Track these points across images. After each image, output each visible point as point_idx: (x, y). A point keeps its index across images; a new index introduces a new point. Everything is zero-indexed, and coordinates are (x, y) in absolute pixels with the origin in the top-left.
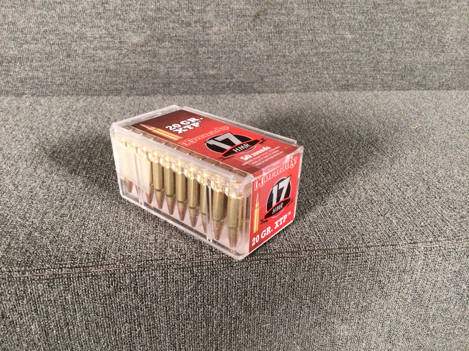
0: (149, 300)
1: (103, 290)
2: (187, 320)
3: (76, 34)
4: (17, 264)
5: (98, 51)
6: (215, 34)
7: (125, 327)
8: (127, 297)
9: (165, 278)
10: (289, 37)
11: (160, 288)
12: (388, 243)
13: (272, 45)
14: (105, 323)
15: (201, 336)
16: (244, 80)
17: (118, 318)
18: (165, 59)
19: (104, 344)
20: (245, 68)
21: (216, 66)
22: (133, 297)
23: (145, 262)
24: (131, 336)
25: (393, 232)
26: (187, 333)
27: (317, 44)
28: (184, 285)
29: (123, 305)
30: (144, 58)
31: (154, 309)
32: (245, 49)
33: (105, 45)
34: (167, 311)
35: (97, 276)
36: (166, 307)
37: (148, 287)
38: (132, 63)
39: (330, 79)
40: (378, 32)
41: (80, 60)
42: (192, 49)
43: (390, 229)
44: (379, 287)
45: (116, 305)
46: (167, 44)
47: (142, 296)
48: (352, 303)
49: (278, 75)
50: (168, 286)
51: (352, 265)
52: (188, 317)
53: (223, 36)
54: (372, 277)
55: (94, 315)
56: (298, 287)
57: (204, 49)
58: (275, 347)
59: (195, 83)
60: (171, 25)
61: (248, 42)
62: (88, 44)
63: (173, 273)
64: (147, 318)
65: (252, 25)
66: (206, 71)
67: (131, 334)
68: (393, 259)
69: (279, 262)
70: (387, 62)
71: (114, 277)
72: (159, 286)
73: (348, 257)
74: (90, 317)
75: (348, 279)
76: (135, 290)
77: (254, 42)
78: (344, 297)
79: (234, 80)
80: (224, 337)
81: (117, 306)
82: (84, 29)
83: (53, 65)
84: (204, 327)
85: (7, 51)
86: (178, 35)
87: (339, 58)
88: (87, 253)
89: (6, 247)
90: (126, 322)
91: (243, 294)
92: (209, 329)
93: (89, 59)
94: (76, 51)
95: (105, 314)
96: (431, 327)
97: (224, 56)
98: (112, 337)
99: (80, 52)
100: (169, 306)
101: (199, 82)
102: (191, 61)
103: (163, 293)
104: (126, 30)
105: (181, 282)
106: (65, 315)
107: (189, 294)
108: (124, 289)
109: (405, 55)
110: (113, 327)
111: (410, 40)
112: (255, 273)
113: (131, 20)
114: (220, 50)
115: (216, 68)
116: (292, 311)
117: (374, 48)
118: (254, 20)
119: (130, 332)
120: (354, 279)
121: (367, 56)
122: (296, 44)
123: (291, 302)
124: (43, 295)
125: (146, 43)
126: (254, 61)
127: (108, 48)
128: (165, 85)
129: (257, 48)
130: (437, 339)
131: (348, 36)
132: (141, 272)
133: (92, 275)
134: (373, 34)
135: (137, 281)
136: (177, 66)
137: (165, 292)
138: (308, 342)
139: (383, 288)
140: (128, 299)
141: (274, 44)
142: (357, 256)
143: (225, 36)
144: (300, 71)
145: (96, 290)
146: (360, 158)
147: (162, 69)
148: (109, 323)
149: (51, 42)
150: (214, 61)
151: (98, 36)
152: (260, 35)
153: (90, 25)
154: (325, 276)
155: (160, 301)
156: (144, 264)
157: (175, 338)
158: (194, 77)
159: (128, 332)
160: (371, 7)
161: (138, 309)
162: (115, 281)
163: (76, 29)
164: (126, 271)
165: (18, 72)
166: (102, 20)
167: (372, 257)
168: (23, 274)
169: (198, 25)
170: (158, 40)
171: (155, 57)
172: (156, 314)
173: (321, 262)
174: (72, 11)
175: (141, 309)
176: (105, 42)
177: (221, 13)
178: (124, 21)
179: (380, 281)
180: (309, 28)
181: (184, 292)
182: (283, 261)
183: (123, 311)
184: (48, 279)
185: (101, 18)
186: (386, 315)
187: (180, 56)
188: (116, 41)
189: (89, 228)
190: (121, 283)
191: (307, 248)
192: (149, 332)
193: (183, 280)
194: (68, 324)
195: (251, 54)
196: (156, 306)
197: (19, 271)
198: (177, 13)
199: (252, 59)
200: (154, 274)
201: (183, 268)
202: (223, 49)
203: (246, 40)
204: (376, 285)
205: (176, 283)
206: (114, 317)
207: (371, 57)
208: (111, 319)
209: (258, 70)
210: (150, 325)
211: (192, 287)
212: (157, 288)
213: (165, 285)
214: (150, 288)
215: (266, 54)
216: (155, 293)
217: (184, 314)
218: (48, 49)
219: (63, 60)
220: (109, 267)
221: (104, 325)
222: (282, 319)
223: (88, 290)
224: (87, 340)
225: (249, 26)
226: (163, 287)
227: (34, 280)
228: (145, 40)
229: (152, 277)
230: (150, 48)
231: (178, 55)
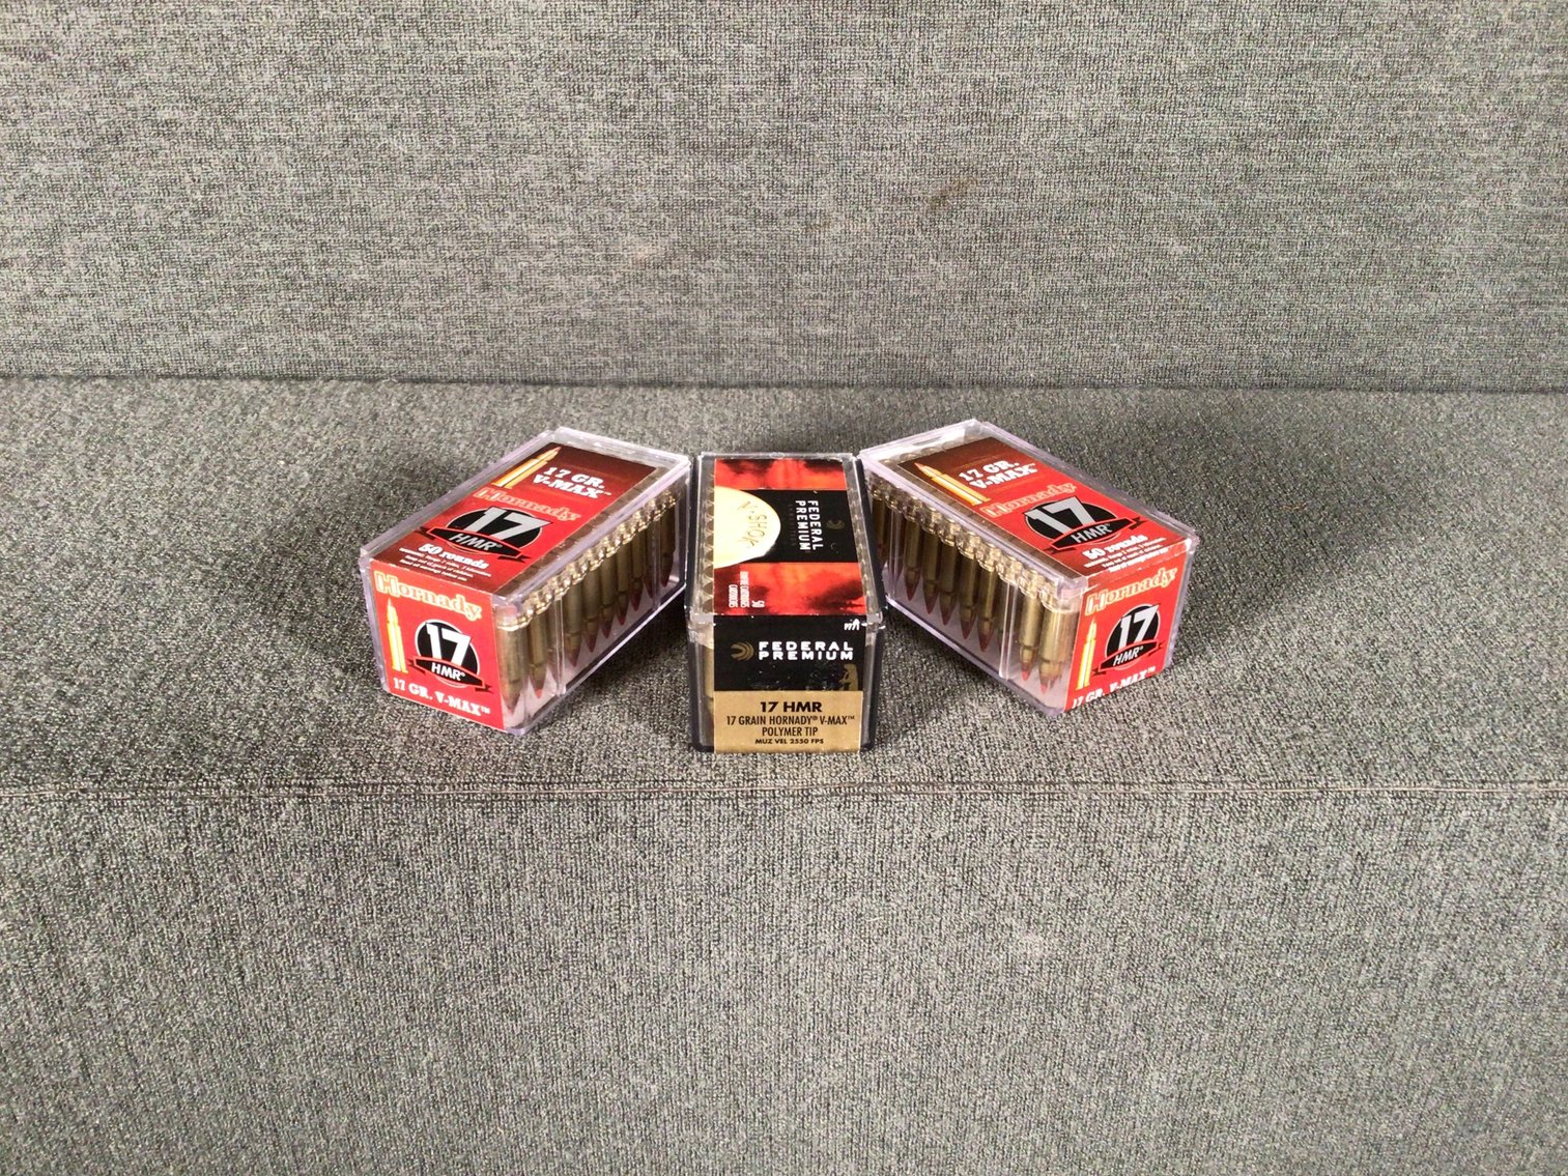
2: (723, 895)
4: (429, 771)
16: (904, 351)
18: (711, 296)
20: (907, 323)
25: (1134, 757)
33: (570, 263)
35: (568, 801)
39: (1125, 354)
41: (511, 297)
44: (1101, 862)
48: (1046, 891)
49: (990, 340)
59: (780, 354)
60: (730, 220)
61: (915, 261)
62: (531, 260)
65: (926, 222)
66: (809, 328)
71: (597, 806)
73: (1035, 799)
79: (878, 350)
83: (449, 307)
85: (344, 271)
88: (550, 760)
89: (405, 739)
94: (502, 275)
96: (1222, 957)
97: (856, 293)
99: (513, 278)
101: (791, 353)
104: (621, 229)
106: (506, 868)
109: (1329, 296)
111: (1342, 259)
113: (634, 208)
118: (933, 208)
122: (1037, 266)
123: (923, 878)
124: (470, 828)
125: (668, 260)
127: (577, 270)
128: (707, 357)
130: (1238, 984)
131: (1176, 246)
133: (559, 800)
139: (1109, 866)
144: (1048, 331)
147: (703, 321)
149: (448, 255)
150: (829, 304)
151: (556, 242)
153: (539, 216)
160: (1239, 176)
163: (504, 227)
165: (368, 320)
166: (566, 207)
168: (441, 790)
169: (793, 220)
170: (697, 254)
171: (687, 292)
174: (496, 186)
177: (852, 193)
178: (618, 208)
179: (1102, 851)
183: (608, 869)
184: (483, 802)
185: (565, 201)
191: (956, 779)
194: (508, 886)
197: (433, 785)
198: (745, 193)
201: (721, 799)
203: (910, 256)
209: (939, 328)
210: (655, 900)
218: (438, 270)
219: (473, 296)
224: (541, 918)
225: (920, 224)
227: (459, 800)
230: (676, 272)
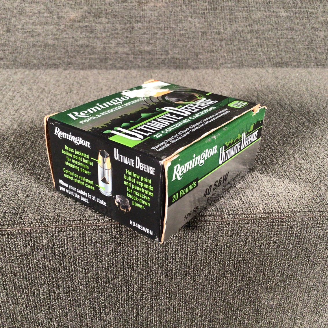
0: (67, 261)
1: (19, 250)
3: (16, 9)
5: (37, 27)
6: (151, 10)
7: (44, 288)
8: (44, 257)
9: (83, 239)
10: (223, 14)
11: (78, 250)
12: (315, 209)
13: (207, 21)
14: (23, 284)
15: (122, 300)
17: (36, 279)
19: (23, 306)
21: (151, 42)
22: (51, 258)
23: (63, 222)
24: (50, 298)
26: (107, 297)
27: (251, 22)
28: (103, 247)
29: (41, 266)
30: (81, 33)
31: (72, 271)
32: (180, 25)
34: (86, 274)
36: (85, 270)
37: (66, 247)
38: (69, 38)
40: (313, 10)
42: (128, 25)
43: (318, 195)
45: (33, 266)
46: (104, 20)
47: (60, 257)
50: (86, 247)
51: (277, 231)
52: (107, 281)
53: (158, 13)
54: (298, 244)
55: (12, 276)
56: (221, 252)
57: (139, 25)
58: (197, 314)
63: (92, 234)
64: (65, 280)
67: (50, 296)
68: (321, 226)
69: (202, 226)
70: (321, 41)
72: (77, 248)
74: (7, 278)
75: (273, 246)
76: (52, 251)
77: (190, 19)
78: (268, 264)
80: (145, 302)
81: (35, 267)
82: (23, 4)
84: (124, 291)
86: (114, 10)
87: (273, 36)
90: (45, 283)
91: (164, 259)
92: (130, 294)
93: (28, 34)
95: (23, 274)
98: (31, 298)
100: (88, 269)
102: (127, 37)
103: (81, 255)
105: (99, 243)
107: (108, 256)
108: (41, 250)
110: (31, 289)
112: (176, 237)
114: (155, 26)
115: (151, 44)
116: (215, 278)
117: (308, 25)
119: (49, 294)
120: (279, 246)
121: (302, 34)
126: (189, 38)
129: (191, 24)
132: (58, 232)
134: (307, 12)
135: (55, 241)
136: (114, 41)
137: (84, 254)
138: (231, 310)
140: (45, 260)
141: (208, 21)
142: (283, 222)
143: (160, 13)
145: (13, 249)
146: (291, 129)
148: (27, 284)
152: (195, 12)
154: (249, 241)
155: (79, 262)
156: (61, 224)
157: (95, 302)
158: (130, 53)
159: (47, 294)
161: (57, 271)
162: (31, 240)
164: (42, 231)
167: (298, 223)
172: (75, 276)
173: (245, 227)
175: (59, 271)
176: (43, 17)
180: (243, 5)
181: (103, 254)
182: (206, 224)
186: (312, 284)
187: (116, 32)
188: (54, 16)
189: (10, 188)
190: (38, 243)
192: (68, 294)
193: (102, 242)
195: (186, 30)
196: (75, 268)
199: (187, 36)
200: (71, 234)
202: (158, 26)
204: (303, 252)
205: (94, 245)
206: (31, 278)
207: (305, 35)
208: (29, 280)
211: (111, 249)
212: (75, 249)
213: (83, 246)
214: (67, 249)
215: (201, 30)
216: (73, 255)
217: (104, 277)
220: (25, 226)
221: (22, 285)
222: (204, 286)
223: (5, 249)
226: (81, 249)
228: (82, 16)
229: (70, 237)
231: (115, 30)
